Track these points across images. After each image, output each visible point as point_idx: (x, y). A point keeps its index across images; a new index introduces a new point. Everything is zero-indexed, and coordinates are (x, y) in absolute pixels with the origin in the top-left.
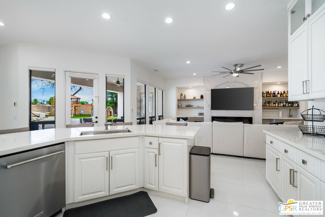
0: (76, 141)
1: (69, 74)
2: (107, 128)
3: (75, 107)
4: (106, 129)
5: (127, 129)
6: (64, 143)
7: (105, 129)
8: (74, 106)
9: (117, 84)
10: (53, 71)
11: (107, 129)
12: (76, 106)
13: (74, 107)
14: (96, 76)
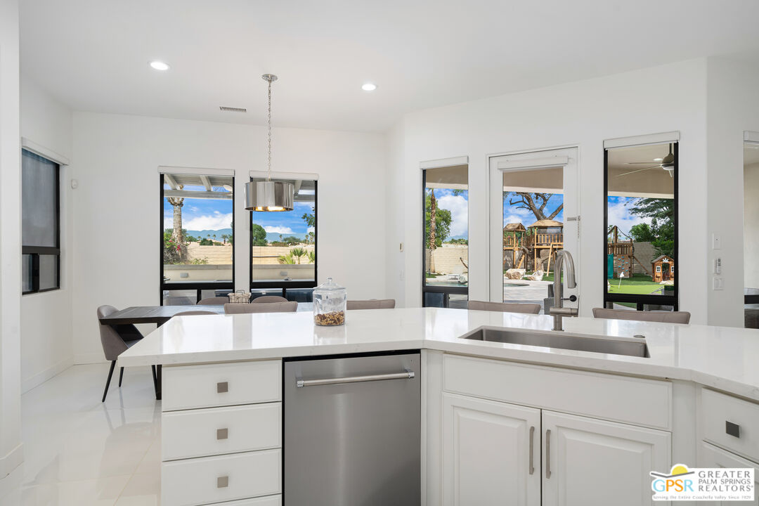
0: (446, 352)
1: (498, 163)
2: (558, 326)
3: (555, 249)
4: (555, 329)
5: (640, 340)
6: (418, 351)
7: (553, 327)
8: (551, 247)
9: (665, 166)
10: (462, 162)
11: (561, 329)
12: (557, 247)
13: (551, 250)
14: (572, 153)
